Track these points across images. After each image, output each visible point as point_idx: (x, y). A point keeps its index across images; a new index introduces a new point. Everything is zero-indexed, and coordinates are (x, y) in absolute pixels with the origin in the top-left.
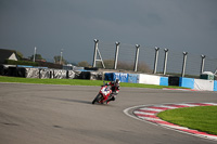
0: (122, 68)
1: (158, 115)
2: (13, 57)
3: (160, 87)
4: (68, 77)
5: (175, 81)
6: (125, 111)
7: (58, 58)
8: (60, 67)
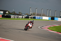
0: (38, 15)
1: (48, 28)
2: (7, 12)
3: (49, 20)
4: (22, 18)
5: (53, 18)
6: (39, 27)
7: (20, 13)
8: (20, 15)
